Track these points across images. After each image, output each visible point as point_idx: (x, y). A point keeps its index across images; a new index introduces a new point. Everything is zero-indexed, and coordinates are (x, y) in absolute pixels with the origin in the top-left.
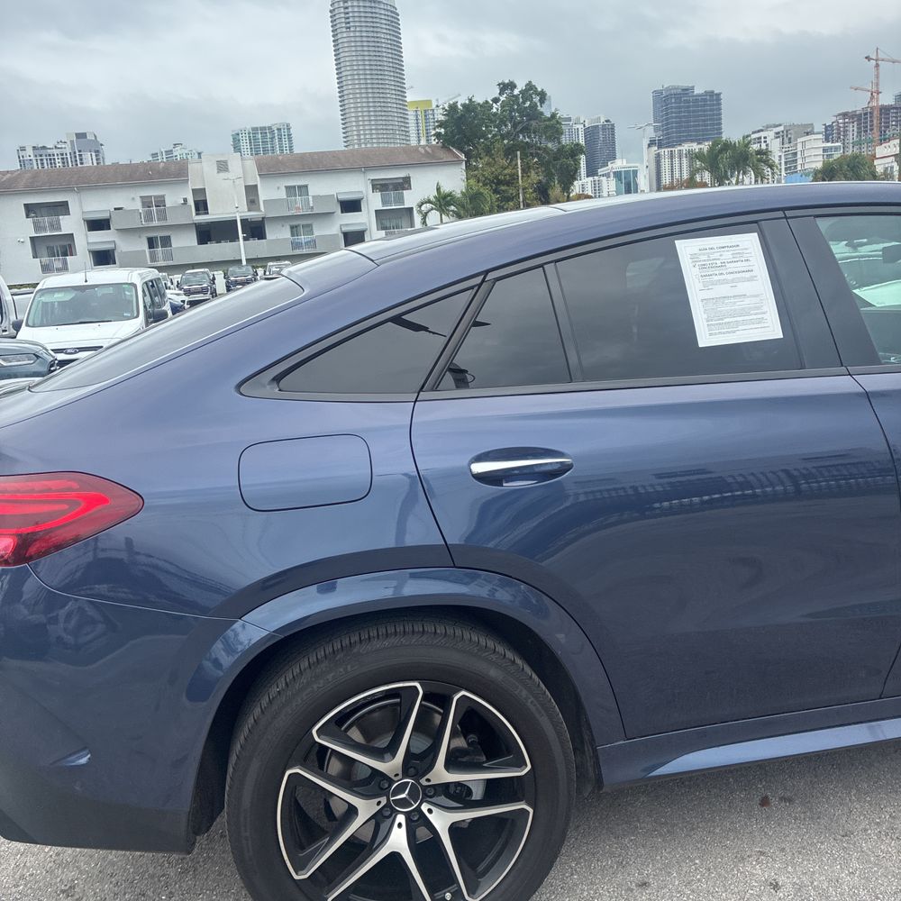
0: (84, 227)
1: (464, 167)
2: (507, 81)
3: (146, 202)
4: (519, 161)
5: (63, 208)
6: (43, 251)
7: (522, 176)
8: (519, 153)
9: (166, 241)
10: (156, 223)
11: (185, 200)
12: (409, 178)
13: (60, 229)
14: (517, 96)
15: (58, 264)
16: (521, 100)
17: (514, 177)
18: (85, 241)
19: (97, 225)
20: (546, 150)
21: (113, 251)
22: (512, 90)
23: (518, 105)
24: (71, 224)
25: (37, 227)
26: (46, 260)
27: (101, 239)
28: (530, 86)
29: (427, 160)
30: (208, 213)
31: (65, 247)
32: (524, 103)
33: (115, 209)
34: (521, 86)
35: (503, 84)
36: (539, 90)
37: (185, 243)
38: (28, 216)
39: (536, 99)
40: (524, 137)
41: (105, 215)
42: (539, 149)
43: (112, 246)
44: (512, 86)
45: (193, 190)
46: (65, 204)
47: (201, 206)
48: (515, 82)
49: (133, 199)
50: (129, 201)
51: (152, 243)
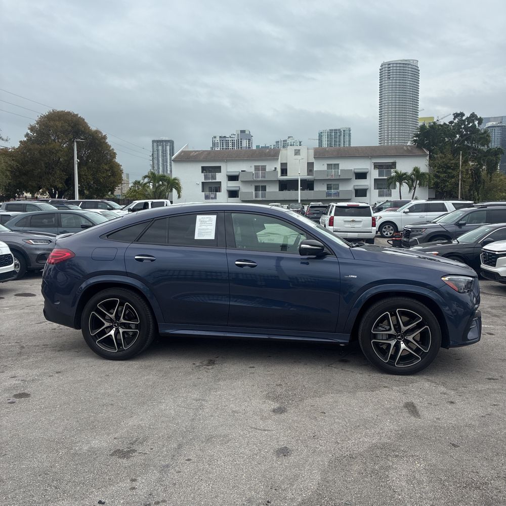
0: (226, 179)
1: (428, 158)
2: (459, 112)
3: (257, 168)
4: (461, 157)
5: (218, 169)
6: (207, 189)
7: (462, 165)
8: (461, 152)
9: (264, 188)
10: (260, 179)
11: (276, 168)
12: (396, 162)
13: (216, 179)
14: (464, 121)
15: (212, 196)
16: (467, 123)
17: (457, 165)
18: (226, 185)
19: (233, 178)
20: (480, 151)
21: (238, 191)
22: (462, 117)
23: (465, 125)
24: (221, 177)
25: (206, 178)
26: (207, 193)
27: (233, 185)
28: (473, 116)
29: (407, 154)
30: (287, 175)
31: (216, 188)
32: (469, 124)
33: (242, 171)
34: (467, 115)
35: (456, 113)
36: (479, 117)
37: (273, 190)
38: (202, 172)
39: (476, 123)
40: (468, 143)
41: (237, 174)
42: (476, 150)
43: (238, 189)
44: (462, 114)
45: (281, 164)
46: (220, 167)
47: (284, 171)
48: (464, 112)
49: (251, 167)
50: (248, 167)
51: (257, 189)
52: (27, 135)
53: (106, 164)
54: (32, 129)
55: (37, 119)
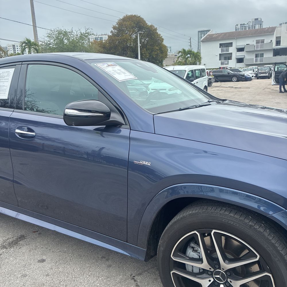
0: (236, 50)
3: (258, 42)
5: (231, 44)
6: (223, 58)
9: (262, 55)
10: (259, 49)
11: (271, 41)
13: (228, 51)
15: (226, 62)
18: (236, 55)
19: (240, 50)
21: (244, 58)
24: (232, 50)
25: (222, 51)
26: (223, 61)
27: (240, 54)
30: (280, 45)
31: (228, 57)
33: (247, 44)
37: (269, 56)
38: (220, 47)
41: (243, 47)
43: (243, 57)
45: (276, 37)
46: (232, 43)
47: (278, 43)
49: (253, 41)
50: (252, 41)
51: (257, 56)
52: (112, 32)
53: (157, 46)
54: (114, 28)
55: (117, 21)
